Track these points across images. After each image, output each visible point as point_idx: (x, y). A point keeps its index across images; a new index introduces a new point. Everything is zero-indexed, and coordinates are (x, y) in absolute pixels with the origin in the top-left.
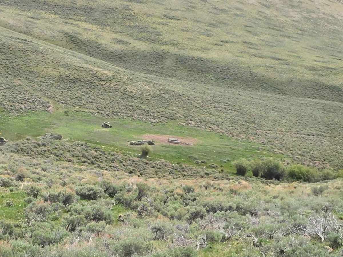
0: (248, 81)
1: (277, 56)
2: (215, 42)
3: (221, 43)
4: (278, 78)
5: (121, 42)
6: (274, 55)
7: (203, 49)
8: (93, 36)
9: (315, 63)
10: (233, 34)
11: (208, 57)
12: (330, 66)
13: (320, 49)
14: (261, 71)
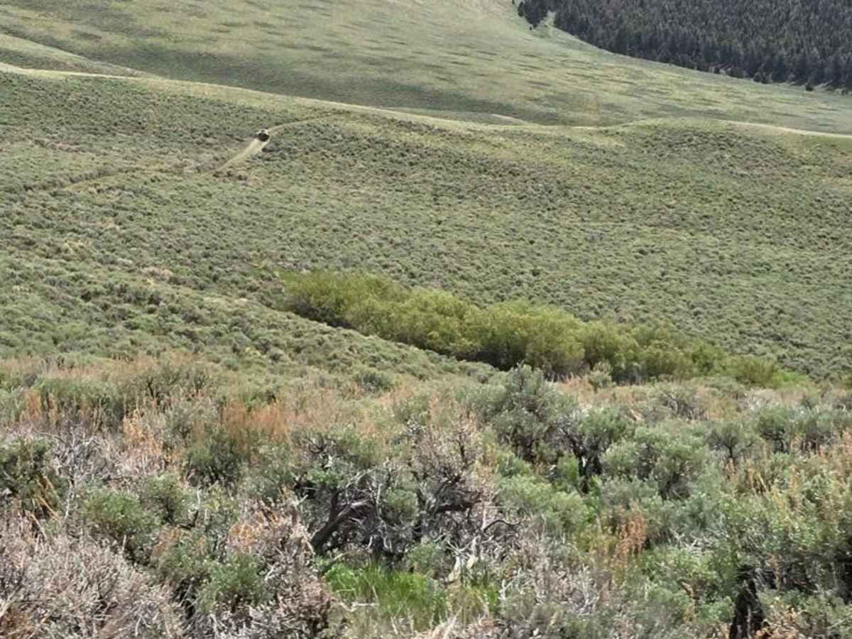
0: (293, 87)
1: (315, 44)
2: (216, 27)
3: (225, 28)
4: (333, 80)
5: (86, 36)
6: (309, 43)
7: (208, 40)
8: (42, 29)
9: (372, 52)
10: (233, 10)
11: (220, 52)
12: (394, 55)
13: (366, 26)
14: (304, 69)
